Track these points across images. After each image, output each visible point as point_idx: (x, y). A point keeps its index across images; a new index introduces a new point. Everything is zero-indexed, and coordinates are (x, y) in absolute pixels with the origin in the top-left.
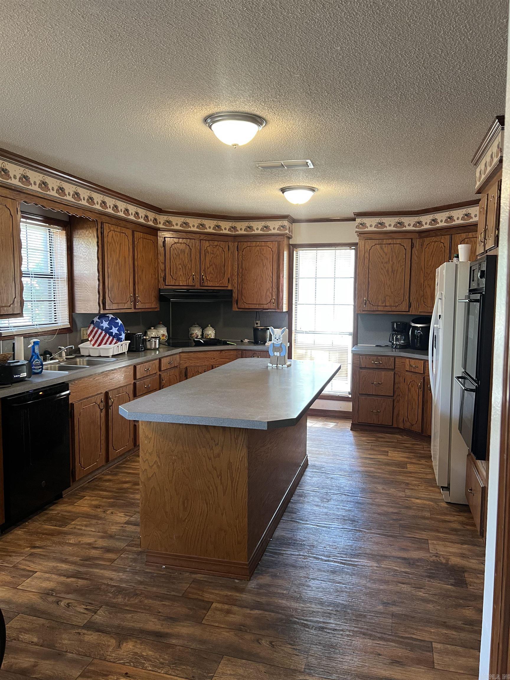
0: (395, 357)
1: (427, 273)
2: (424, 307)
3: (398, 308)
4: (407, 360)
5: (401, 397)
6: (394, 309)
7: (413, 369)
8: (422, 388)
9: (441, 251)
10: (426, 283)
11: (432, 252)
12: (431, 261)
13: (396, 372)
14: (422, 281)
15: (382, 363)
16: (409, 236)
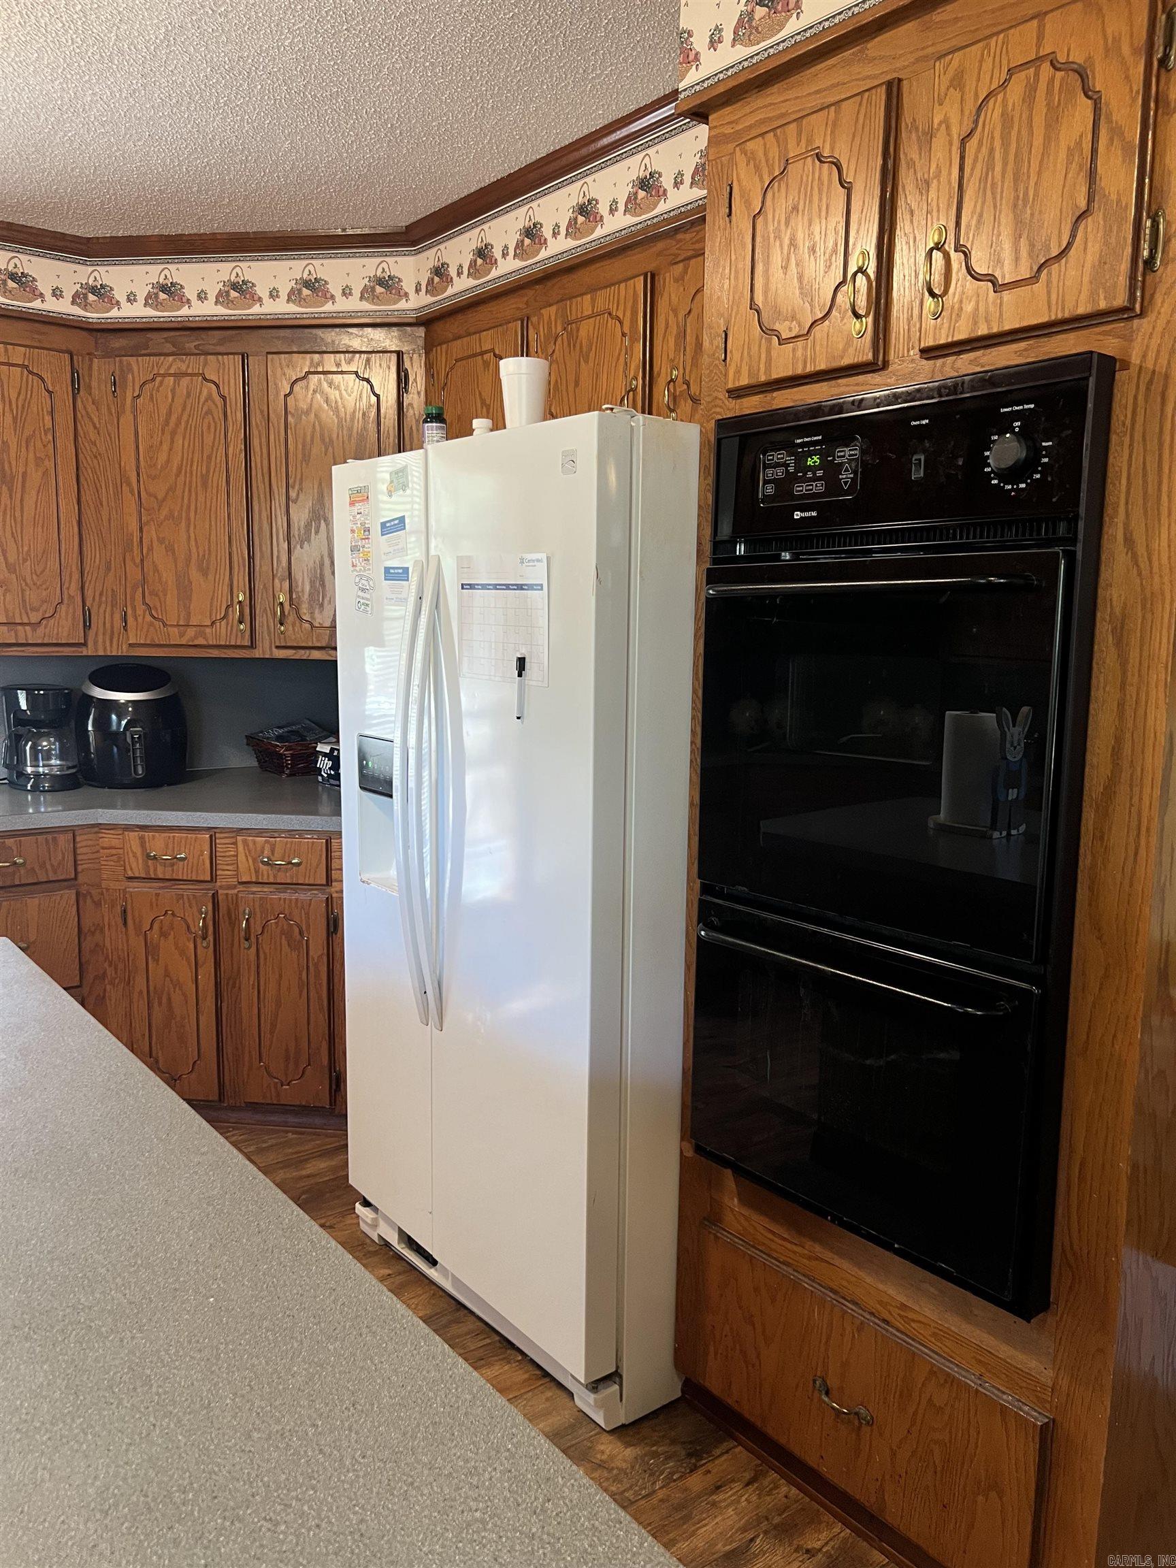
0: (72, 831)
1: (149, 494)
2: (151, 624)
3: (41, 630)
4: (133, 836)
5: (112, 983)
6: (26, 635)
7: (160, 869)
8: (211, 938)
9: (209, 412)
10: (151, 533)
11: (169, 413)
12: (165, 447)
13: (84, 889)
14: (133, 526)
15: (24, 864)
16: (58, 337)
